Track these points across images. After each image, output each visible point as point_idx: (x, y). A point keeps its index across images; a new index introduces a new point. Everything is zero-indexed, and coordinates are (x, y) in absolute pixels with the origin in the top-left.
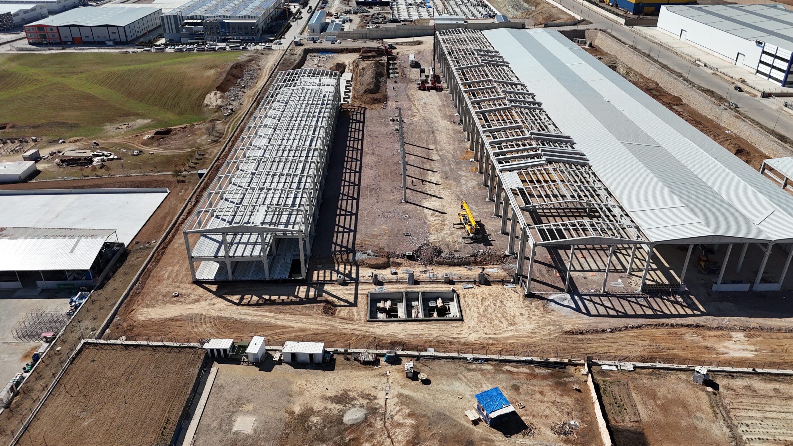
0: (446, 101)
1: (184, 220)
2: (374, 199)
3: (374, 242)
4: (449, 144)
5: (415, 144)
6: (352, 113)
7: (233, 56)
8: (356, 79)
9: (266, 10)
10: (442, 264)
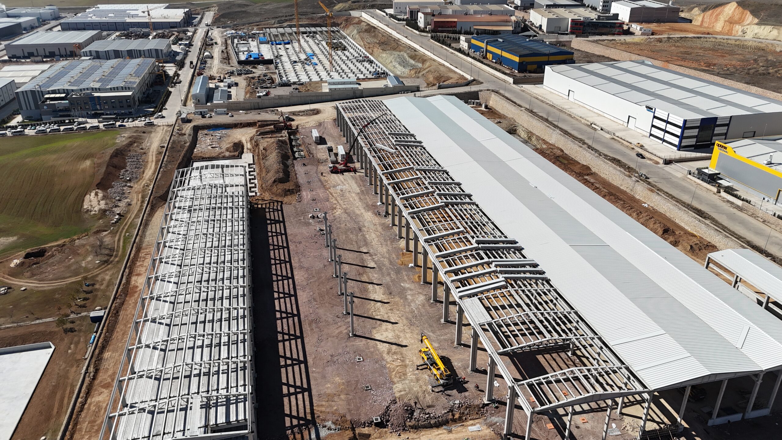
0: (364, 186)
1: (83, 404)
2: (317, 336)
3: (331, 406)
4: (381, 244)
5: (345, 248)
6: (267, 210)
7: (109, 137)
8: (260, 163)
9: (140, 78)
10: (416, 428)
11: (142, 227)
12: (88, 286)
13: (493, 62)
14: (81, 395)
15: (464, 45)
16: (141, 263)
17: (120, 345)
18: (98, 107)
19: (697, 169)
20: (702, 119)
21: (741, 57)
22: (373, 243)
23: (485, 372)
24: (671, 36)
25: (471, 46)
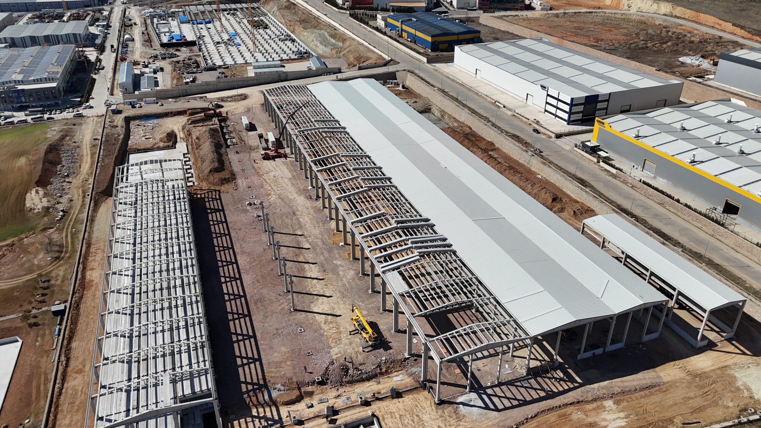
0: (295, 171)
1: (61, 389)
2: (262, 314)
3: (280, 372)
4: (314, 226)
5: (281, 232)
6: (207, 200)
7: (40, 132)
8: (194, 153)
9: (63, 67)
10: (351, 382)
11: (88, 223)
12: (44, 282)
13: (408, 41)
14: (58, 381)
15: (380, 23)
16: (93, 258)
17: (85, 335)
18: (23, 100)
19: (582, 142)
20: (587, 97)
21: (625, 31)
22: (307, 226)
23: (405, 332)
24: (567, 11)
25: (387, 25)
